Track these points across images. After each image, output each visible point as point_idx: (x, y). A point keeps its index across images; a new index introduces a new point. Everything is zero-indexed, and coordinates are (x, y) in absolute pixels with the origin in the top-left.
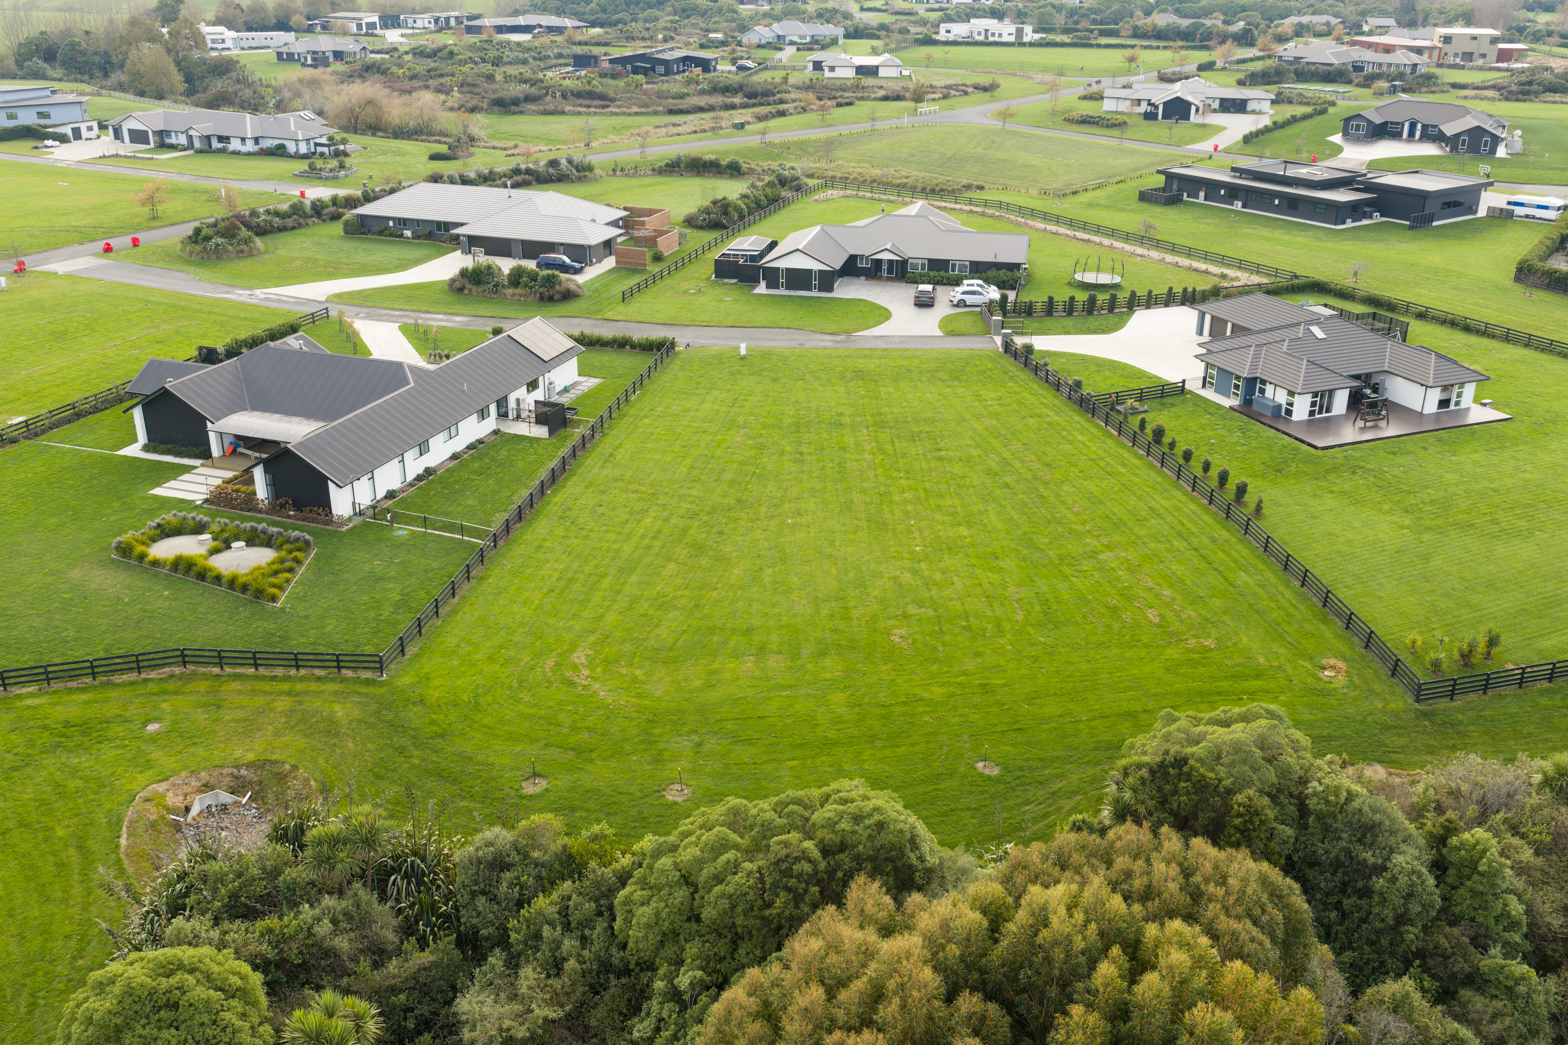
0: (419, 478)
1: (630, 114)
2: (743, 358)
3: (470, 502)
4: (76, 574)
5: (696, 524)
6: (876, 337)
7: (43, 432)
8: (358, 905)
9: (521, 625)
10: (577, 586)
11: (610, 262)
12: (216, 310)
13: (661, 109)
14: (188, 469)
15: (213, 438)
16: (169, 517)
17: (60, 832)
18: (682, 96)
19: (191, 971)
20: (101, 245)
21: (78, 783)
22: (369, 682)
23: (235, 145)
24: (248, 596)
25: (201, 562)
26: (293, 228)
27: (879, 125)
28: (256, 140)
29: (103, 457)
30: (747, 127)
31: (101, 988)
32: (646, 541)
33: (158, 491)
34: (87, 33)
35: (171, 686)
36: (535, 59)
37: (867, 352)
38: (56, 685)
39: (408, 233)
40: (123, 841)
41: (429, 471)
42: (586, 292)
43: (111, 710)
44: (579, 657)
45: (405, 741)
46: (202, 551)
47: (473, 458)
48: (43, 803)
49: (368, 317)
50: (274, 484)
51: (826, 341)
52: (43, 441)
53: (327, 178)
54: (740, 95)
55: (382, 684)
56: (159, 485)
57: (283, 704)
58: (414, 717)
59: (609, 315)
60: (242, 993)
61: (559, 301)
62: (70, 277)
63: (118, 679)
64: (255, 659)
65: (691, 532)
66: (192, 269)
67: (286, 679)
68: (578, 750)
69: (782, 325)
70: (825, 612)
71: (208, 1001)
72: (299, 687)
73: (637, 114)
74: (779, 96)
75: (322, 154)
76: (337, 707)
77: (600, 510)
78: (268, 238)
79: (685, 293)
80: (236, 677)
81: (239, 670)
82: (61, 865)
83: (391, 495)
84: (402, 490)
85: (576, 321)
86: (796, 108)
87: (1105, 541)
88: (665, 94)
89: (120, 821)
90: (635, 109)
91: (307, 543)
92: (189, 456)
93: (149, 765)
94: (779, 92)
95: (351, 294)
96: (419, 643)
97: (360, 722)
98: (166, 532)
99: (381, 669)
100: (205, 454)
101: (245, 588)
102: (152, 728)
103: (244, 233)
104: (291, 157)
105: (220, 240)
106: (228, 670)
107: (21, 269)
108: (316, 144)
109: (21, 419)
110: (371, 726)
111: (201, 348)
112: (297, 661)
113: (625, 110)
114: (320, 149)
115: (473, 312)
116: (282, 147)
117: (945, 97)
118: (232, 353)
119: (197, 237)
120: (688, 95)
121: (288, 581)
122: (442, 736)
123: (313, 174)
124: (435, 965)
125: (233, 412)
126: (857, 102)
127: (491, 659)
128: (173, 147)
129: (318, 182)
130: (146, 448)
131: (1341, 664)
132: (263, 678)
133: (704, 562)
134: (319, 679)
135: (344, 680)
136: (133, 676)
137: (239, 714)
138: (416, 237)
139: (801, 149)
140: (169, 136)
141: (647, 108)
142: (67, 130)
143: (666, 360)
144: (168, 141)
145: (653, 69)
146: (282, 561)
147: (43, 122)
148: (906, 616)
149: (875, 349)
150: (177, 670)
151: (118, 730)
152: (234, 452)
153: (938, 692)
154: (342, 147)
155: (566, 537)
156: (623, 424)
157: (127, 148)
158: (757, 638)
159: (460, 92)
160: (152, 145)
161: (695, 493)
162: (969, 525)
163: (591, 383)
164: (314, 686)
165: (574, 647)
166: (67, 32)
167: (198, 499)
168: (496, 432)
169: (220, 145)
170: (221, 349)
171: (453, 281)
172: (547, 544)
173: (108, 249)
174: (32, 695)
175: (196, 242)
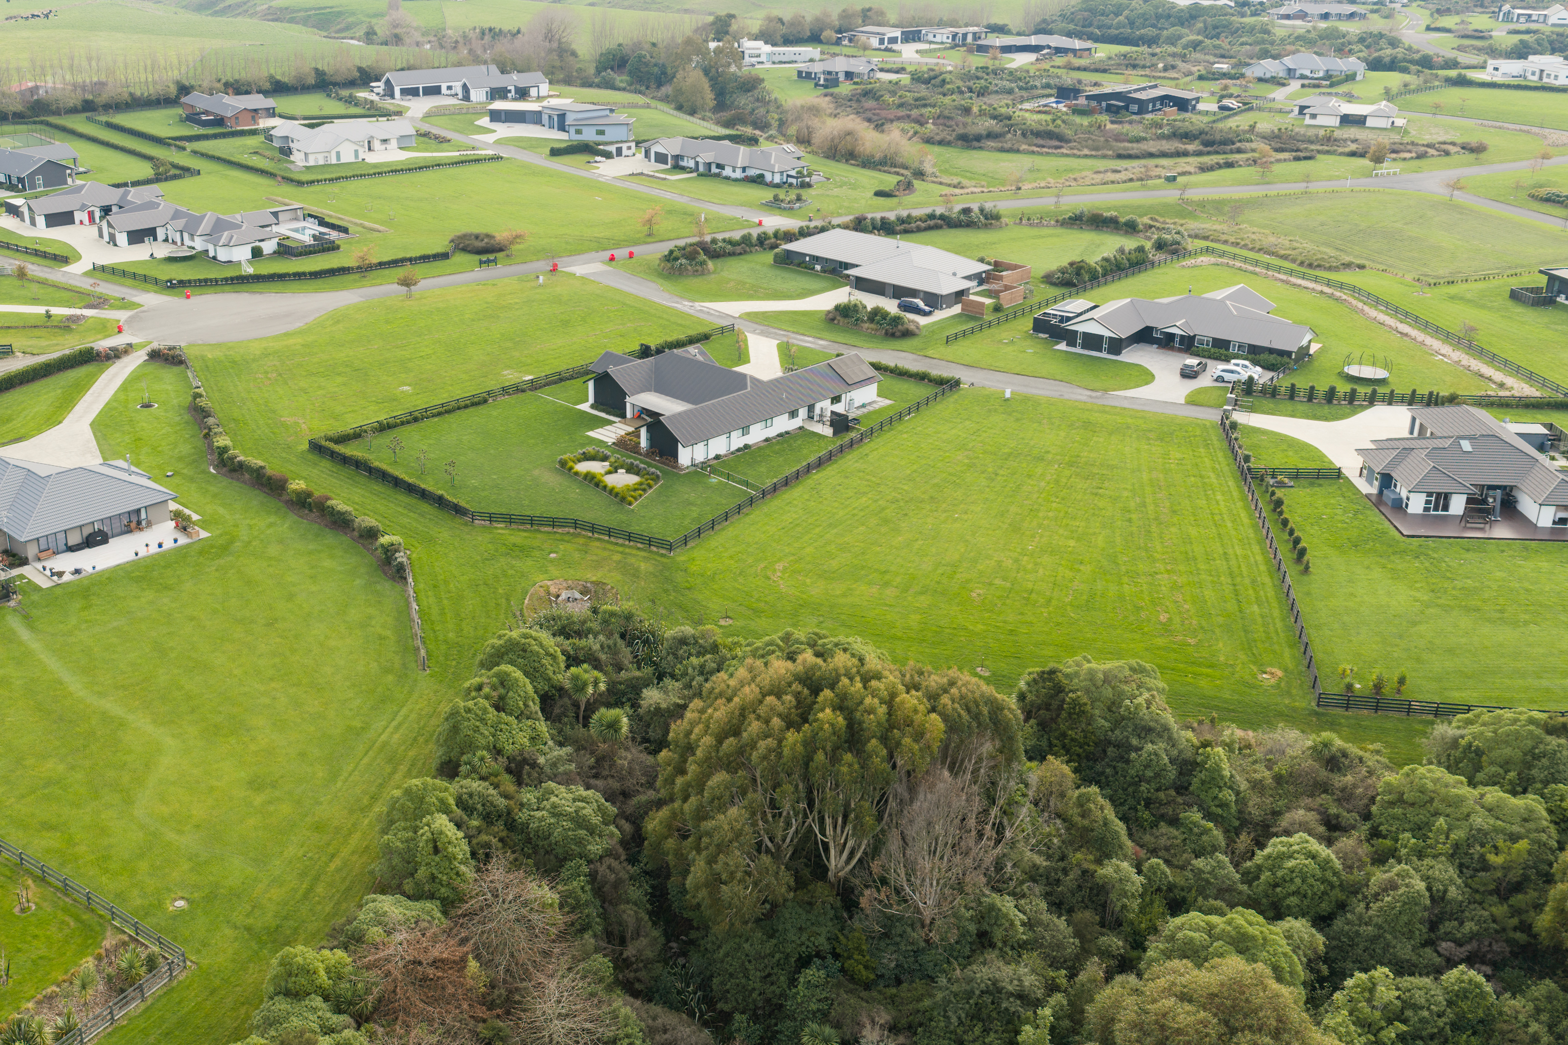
0: (739, 450)
1: (1079, 157)
2: (1007, 400)
3: (762, 469)
4: (536, 472)
5: (894, 506)
6: (1126, 398)
7: (540, 387)
8: (615, 645)
9: (756, 543)
10: (799, 529)
11: (957, 309)
12: (665, 316)
13: (1110, 153)
14: (611, 423)
15: (628, 406)
16: (590, 449)
17: (501, 591)
18: (1138, 140)
19: (535, 640)
20: (608, 254)
21: (513, 572)
22: (663, 555)
23: (728, 172)
24: (617, 500)
25: (599, 477)
26: (740, 254)
27: (1314, 187)
28: (744, 169)
29: (568, 408)
30: (1179, 179)
31: (500, 637)
32: (855, 512)
33: (591, 434)
34: (654, 45)
35: (566, 538)
36: (1021, 88)
37: (1107, 409)
38: (514, 526)
39: (818, 267)
40: (526, 601)
41: (746, 447)
42: (924, 333)
43: (536, 543)
44: (779, 566)
45: (670, 587)
46: (603, 471)
47: (778, 442)
48: (496, 577)
49: (762, 333)
50: (652, 439)
51: (1082, 395)
52: (539, 393)
53: (785, 209)
54: (1197, 142)
55: (669, 558)
56: (592, 430)
57: (617, 557)
58: (679, 577)
59: (930, 353)
60: (554, 657)
61: (899, 337)
62: (583, 279)
63: (544, 529)
64: (610, 532)
65: (888, 511)
66: (660, 281)
67: (622, 545)
68: (755, 610)
69: (1058, 377)
70: (940, 571)
71: (538, 652)
72: (627, 550)
73: (1086, 156)
74: (1238, 145)
75: (791, 185)
76: (642, 564)
77: (838, 488)
78: (719, 262)
79: (1000, 342)
80: (599, 539)
81: (602, 537)
82: (497, 604)
83: (717, 457)
84: (726, 456)
85: (903, 354)
86: (1248, 159)
87: (1169, 567)
88: (1122, 137)
89: (527, 592)
90: (1086, 151)
91: (658, 477)
92: (614, 415)
93: (546, 572)
94: (1240, 141)
95: (756, 314)
96: (697, 541)
97: (651, 573)
98: (587, 457)
99: (671, 550)
100: (623, 415)
101: (617, 495)
102: (553, 555)
103: (702, 257)
104: (767, 185)
105: (684, 261)
106: (596, 535)
107: (554, 269)
108: (788, 176)
109: (530, 377)
110: (656, 576)
111: (642, 345)
112: (630, 537)
113: (1075, 152)
114: (790, 180)
115: (833, 339)
116: (762, 176)
117: (1420, 156)
118: (659, 351)
119: (670, 257)
120: (1145, 139)
121: (641, 496)
122: (689, 589)
123: (776, 205)
124: (641, 678)
125: (643, 391)
126: (1319, 156)
127: (731, 557)
128: (683, 169)
129: (777, 211)
130: (592, 407)
131: (1280, 673)
132: (612, 543)
133: (883, 530)
134: (639, 549)
135: (651, 552)
136: (550, 529)
137: (595, 558)
138: (824, 271)
139: (1217, 208)
140: (682, 159)
141: (1097, 150)
142: (612, 149)
143: (947, 393)
144: (682, 163)
145: (1126, 108)
146: (641, 484)
147: (600, 138)
148: (990, 584)
149: (1115, 407)
150: (572, 530)
151: (536, 553)
152: (639, 417)
153: (980, 627)
154: (807, 179)
155: (808, 500)
156: (887, 436)
157: (651, 167)
158: (887, 577)
159: (933, 124)
160: (669, 166)
161: (906, 488)
162: (1078, 540)
163: (885, 402)
164: (634, 552)
165: (780, 560)
166: (638, 45)
167: (610, 441)
168: (801, 428)
169: (717, 171)
170: (653, 348)
171: (829, 312)
172: (795, 502)
173: (612, 258)
174: (502, 528)
175: (668, 261)
